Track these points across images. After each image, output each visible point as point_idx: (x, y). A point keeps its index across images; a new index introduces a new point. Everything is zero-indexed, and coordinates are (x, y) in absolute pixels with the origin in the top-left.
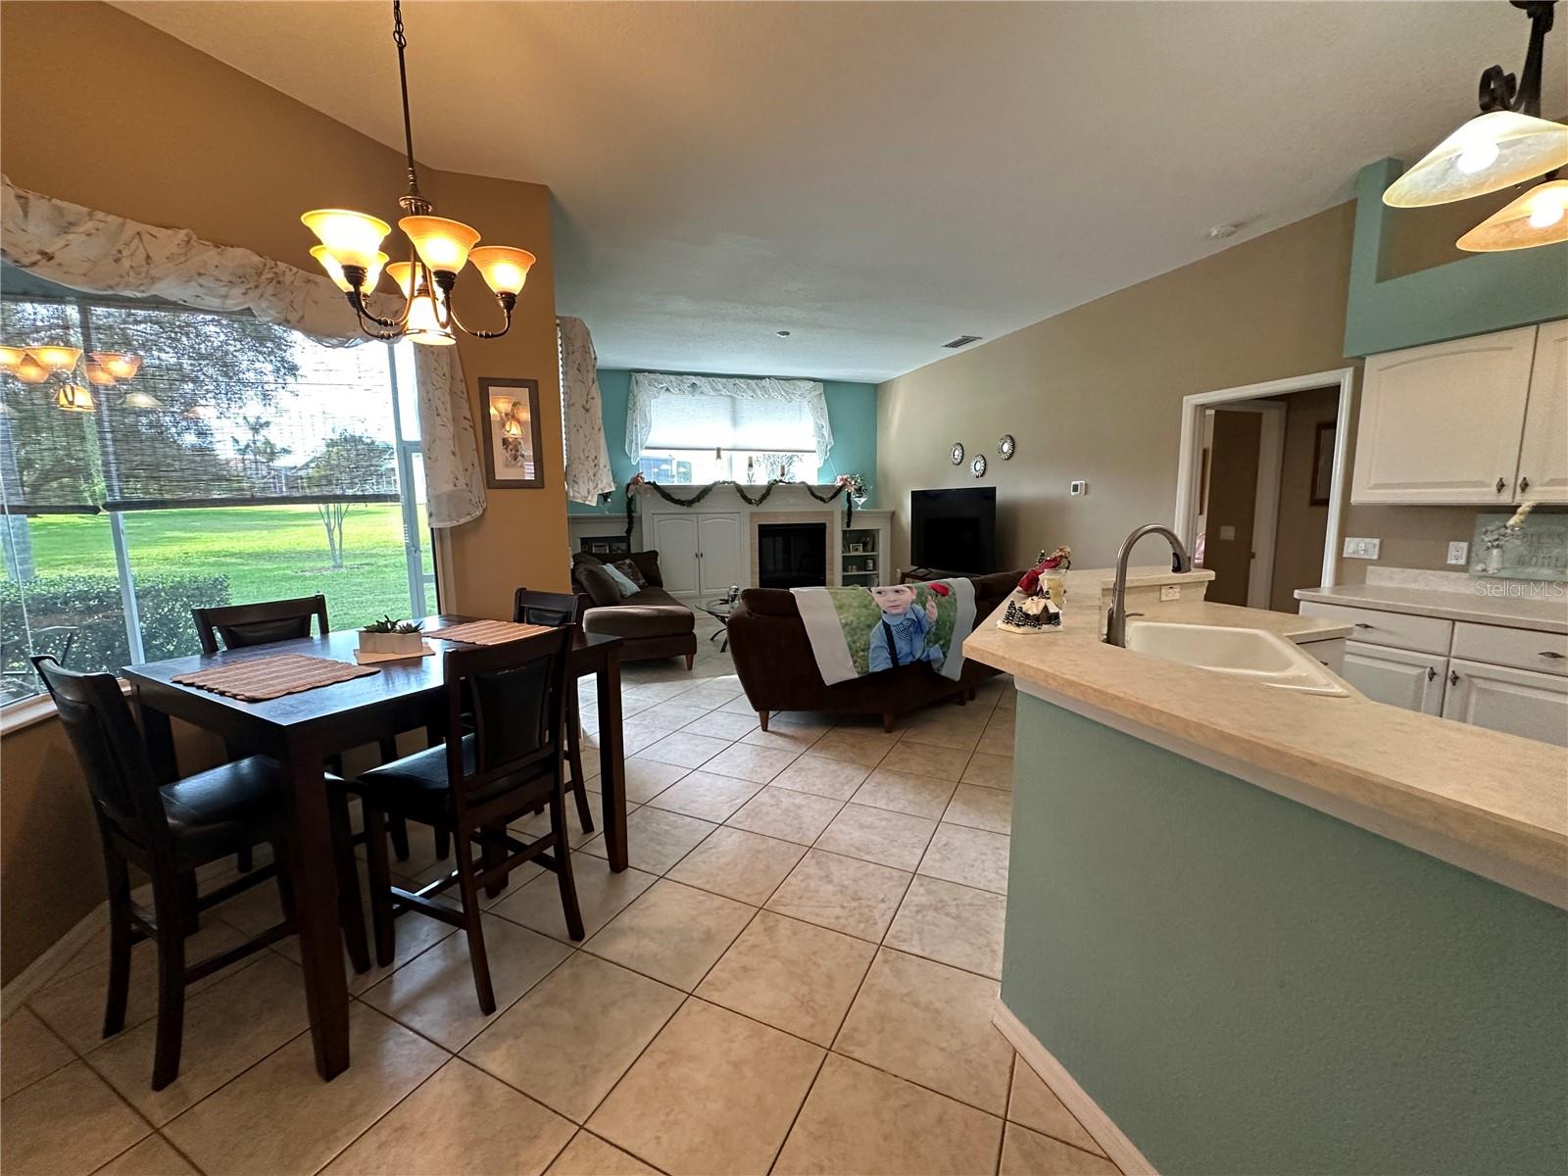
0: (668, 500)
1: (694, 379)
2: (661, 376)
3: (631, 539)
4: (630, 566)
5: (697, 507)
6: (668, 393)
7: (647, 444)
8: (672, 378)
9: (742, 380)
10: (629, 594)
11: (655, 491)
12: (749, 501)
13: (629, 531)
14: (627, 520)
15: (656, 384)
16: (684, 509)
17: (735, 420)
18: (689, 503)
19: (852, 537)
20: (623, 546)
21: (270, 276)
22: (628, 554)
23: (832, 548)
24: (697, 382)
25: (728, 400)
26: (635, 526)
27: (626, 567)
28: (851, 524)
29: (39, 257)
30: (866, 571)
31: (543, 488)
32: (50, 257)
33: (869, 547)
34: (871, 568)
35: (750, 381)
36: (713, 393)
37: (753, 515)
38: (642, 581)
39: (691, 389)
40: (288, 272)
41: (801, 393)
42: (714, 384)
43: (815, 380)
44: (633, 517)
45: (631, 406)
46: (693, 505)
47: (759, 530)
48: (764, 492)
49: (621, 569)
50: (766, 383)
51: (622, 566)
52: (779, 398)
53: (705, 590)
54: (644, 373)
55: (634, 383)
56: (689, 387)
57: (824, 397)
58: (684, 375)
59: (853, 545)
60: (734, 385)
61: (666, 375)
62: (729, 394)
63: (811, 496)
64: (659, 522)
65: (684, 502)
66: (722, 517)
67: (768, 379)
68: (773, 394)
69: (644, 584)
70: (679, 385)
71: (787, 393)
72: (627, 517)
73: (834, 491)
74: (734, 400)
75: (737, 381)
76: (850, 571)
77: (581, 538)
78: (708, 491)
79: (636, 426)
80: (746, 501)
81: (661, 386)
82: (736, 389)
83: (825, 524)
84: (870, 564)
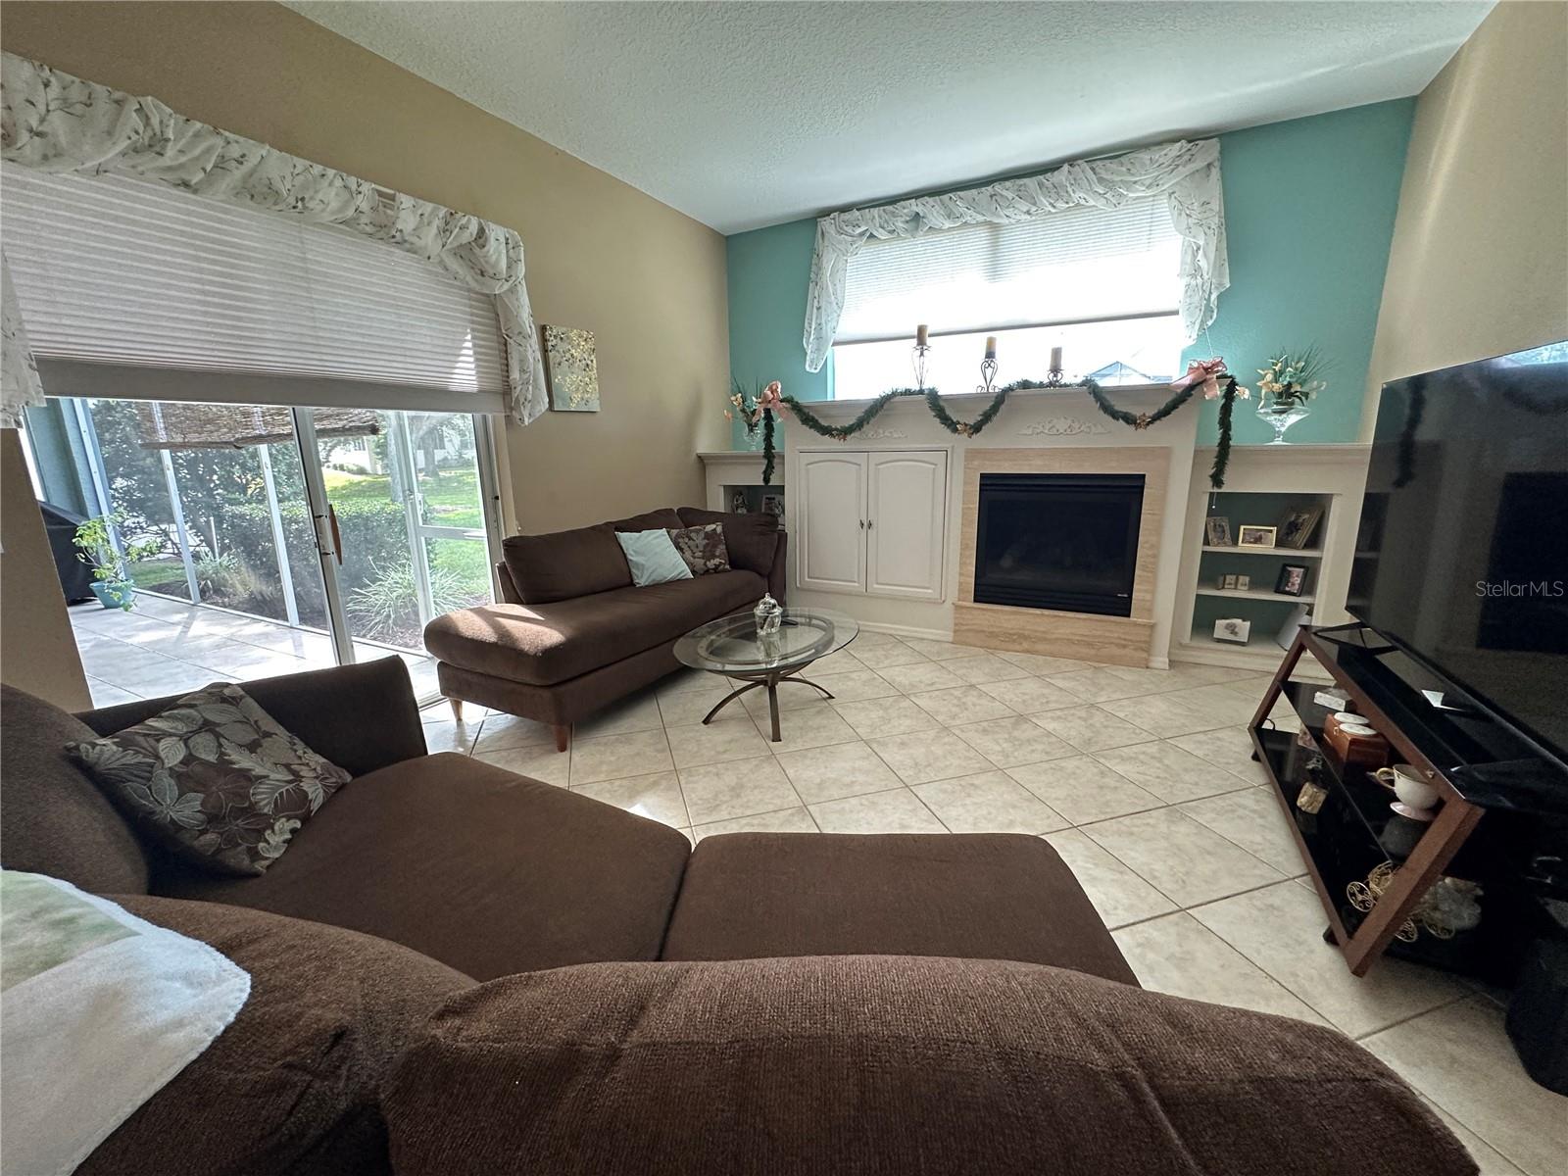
1: (914, 206)
4: (709, 535)
5: (865, 441)
6: (874, 247)
7: (841, 335)
8: (875, 211)
9: (1008, 184)
12: (951, 425)
13: (766, 479)
14: (765, 461)
15: (849, 229)
16: (839, 442)
17: (995, 268)
18: (845, 432)
19: (1234, 509)
23: (1158, 531)
24: (920, 209)
25: (982, 236)
26: (777, 469)
28: (1225, 478)
30: (1278, 591)
33: (1302, 536)
35: (1026, 181)
36: (947, 225)
37: (971, 455)
38: (718, 561)
39: (913, 224)
41: (1148, 179)
42: (951, 205)
43: (1193, 137)
44: (774, 457)
45: (812, 276)
46: (849, 437)
47: (981, 485)
48: (987, 406)
49: (686, 540)
50: (1061, 176)
51: (693, 535)
52: (1092, 202)
53: (876, 586)
54: (832, 216)
55: (820, 233)
56: (907, 222)
57: (1215, 173)
58: (899, 201)
59: (1242, 527)
60: (991, 196)
61: (867, 210)
62: (981, 218)
63: (1102, 412)
64: (808, 464)
65: (836, 429)
66: (910, 458)
67: (1066, 167)
68: (1075, 196)
69: (717, 566)
70: (886, 221)
71: (1110, 185)
72: (765, 457)
73: (1169, 398)
74: (994, 228)
75: (998, 187)
76: (1236, 588)
77: (724, 486)
78: (878, 409)
79: (819, 308)
80: (949, 426)
81: (859, 231)
82: (995, 205)
83: (1141, 477)
84: (1297, 576)
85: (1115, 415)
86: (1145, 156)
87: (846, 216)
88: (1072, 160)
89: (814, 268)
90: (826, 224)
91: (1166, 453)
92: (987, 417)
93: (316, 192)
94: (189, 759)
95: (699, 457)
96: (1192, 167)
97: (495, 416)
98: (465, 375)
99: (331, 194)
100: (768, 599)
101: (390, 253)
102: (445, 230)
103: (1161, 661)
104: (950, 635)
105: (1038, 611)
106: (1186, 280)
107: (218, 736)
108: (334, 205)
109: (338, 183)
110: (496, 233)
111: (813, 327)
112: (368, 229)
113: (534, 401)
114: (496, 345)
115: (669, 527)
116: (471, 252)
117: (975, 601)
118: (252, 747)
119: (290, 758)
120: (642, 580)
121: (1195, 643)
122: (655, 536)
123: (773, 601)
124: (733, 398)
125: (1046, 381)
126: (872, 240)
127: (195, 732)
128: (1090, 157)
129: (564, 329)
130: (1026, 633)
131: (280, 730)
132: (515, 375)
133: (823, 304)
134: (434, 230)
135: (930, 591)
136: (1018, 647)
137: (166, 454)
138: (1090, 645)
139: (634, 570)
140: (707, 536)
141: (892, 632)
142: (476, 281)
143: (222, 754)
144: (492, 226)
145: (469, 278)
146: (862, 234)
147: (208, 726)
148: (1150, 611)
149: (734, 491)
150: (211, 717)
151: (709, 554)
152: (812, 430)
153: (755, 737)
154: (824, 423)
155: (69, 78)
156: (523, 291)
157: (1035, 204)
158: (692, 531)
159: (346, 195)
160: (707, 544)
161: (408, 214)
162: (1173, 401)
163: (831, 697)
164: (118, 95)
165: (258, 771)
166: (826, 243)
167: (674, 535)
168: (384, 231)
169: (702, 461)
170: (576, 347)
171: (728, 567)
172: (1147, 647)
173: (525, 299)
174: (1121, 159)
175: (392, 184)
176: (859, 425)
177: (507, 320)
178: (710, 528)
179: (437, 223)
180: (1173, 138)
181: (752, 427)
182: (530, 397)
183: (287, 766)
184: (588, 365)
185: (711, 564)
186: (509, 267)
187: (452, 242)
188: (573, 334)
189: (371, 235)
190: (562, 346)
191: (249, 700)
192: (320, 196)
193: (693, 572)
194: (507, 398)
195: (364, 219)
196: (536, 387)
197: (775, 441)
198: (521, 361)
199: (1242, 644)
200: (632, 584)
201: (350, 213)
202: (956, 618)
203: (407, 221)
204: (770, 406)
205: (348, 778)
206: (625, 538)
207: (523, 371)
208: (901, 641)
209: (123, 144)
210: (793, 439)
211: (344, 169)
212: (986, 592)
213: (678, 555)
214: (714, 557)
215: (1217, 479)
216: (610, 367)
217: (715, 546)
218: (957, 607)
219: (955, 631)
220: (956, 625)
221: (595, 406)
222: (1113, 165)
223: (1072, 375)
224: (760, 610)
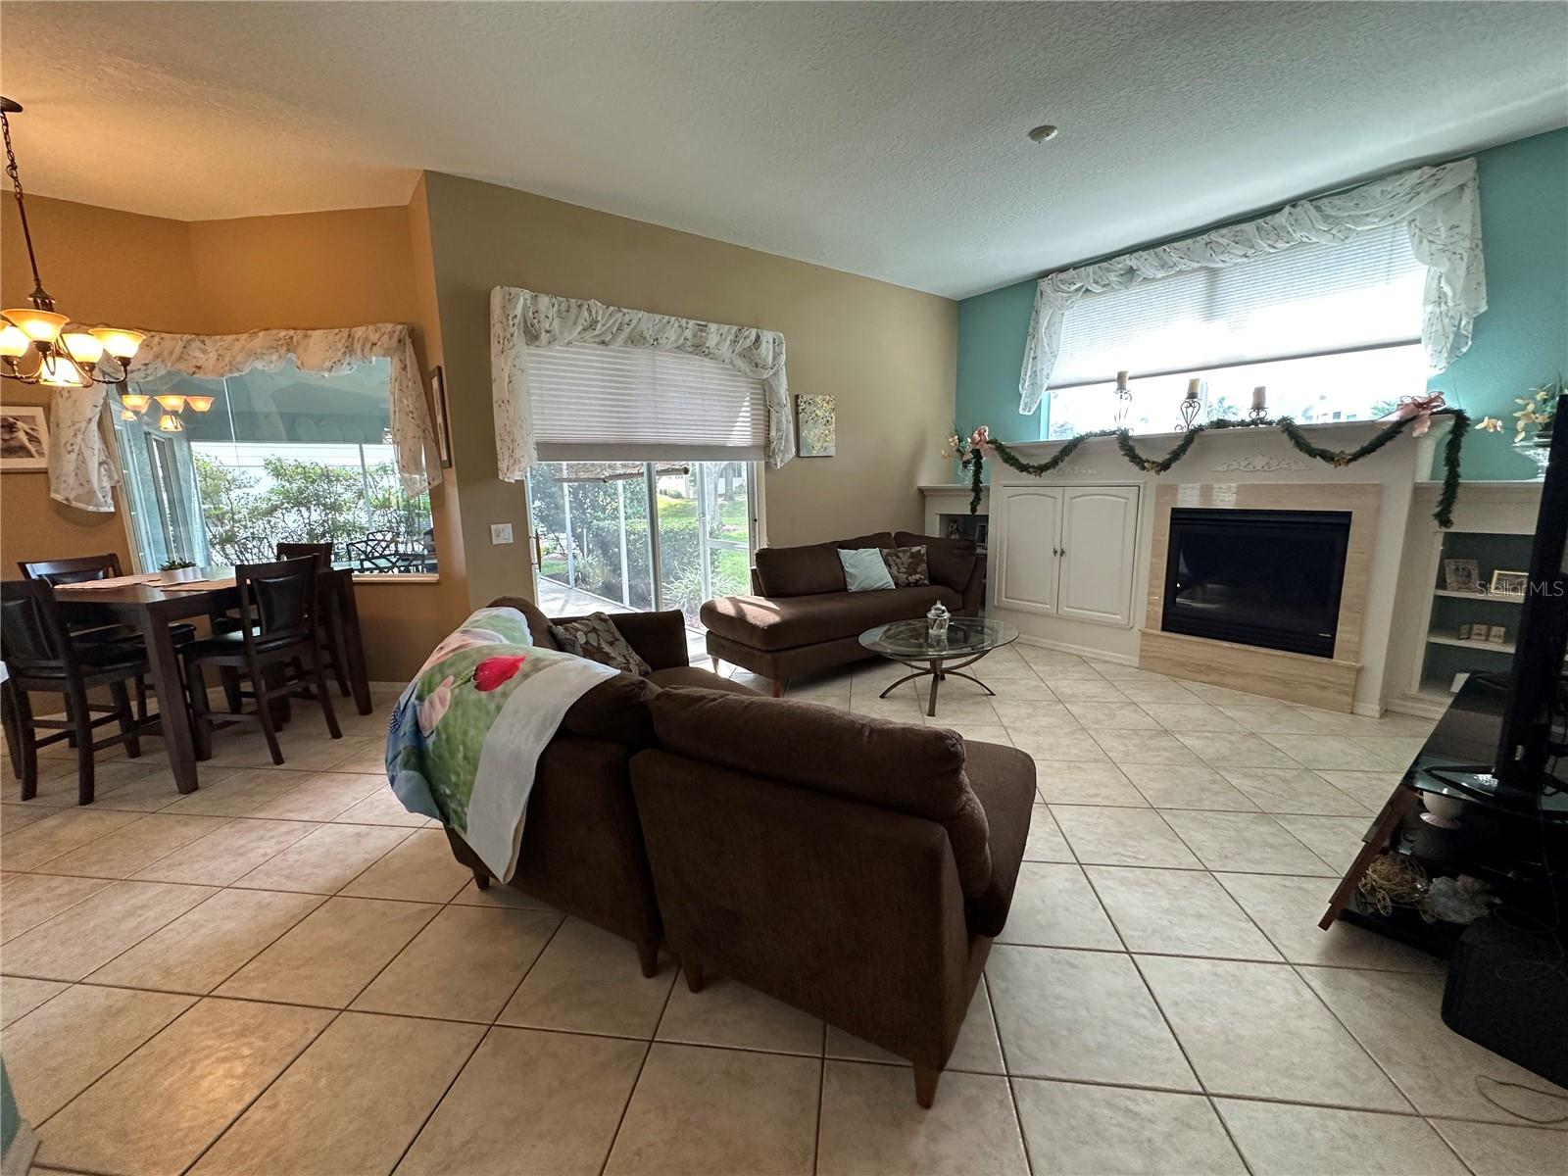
1: (1128, 261)
6: (1089, 300)
8: (1090, 269)
9: (1224, 231)
10: (855, 589)
12: (1144, 465)
13: (973, 509)
15: (1065, 287)
17: (1211, 308)
18: (1041, 469)
23: (1368, 568)
24: (1133, 263)
25: (1197, 284)
26: (983, 501)
31: (451, 466)
35: (1243, 226)
36: (1160, 274)
37: (1161, 491)
38: (917, 576)
39: (1128, 276)
41: (1383, 210)
43: (1439, 162)
44: (981, 490)
45: (1031, 330)
47: (1172, 519)
48: (1175, 446)
49: (894, 558)
50: (1279, 219)
51: (901, 555)
52: (1315, 240)
53: (1066, 609)
54: (1050, 277)
55: (1039, 294)
56: (1122, 275)
57: (1469, 195)
58: (1114, 257)
59: (1496, 572)
60: (1207, 244)
61: (1082, 269)
62: (1196, 265)
63: (1297, 450)
64: (1010, 497)
65: (1033, 467)
66: (1105, 492)
67: (1287, 209)
68: (1297, 236)
69: (917, 581)
70: (1101, 277)
71: (1336, 221)
72: (972, 490)
74: (1213, 273)
75: (1213, 236)
76: (1487, 640)
77: (941, 515)
78: (1071, 450)
79: (1034, 358)
80: (1138, 464)
81: (1074, 287)
82: (1209, 252)
83: (1349, 514)
85: (1313, 453)
86: (1376, 190)
87: (1062, 276)
88: (1294, 202)
89: (1032, 323)
90: (1044, 285)
91: (1379, 490)
92: (1176, 455)
93: (664, 333)
94: (587, 643)
95: (920, 490)
96: (1435, 192)
97: (759, 464)
98: (741, 434)
99: (674, 330)
100: (939, 605)
101: (702, 361)
102: (735, 342)
103: (1371, 708)
104: (1135, 661)
105: (1226, 644)
106: (1430, 308)
107: (598, 635)
108: (673, 339)
109: (676, 325)
110: (768, 337)
111: (1028, 375)
112: (690, 349)
113: (786, 451)
114: (762, 412)
115: (881, 547)
116: (751, 355)
117: (1163, 630)
118: (611, 644)
119: (626, 653)
120: (853, 587)
121: (1422, 696)
122: (866, 554)
123: (944, 608)
124: (951, 440)
125: (1248, 419)
126: (1089, 294)
127: (590, 632)
128: (1313, 197)
129: (812, 397)
130: (1214, 665)
131: (622, 639)
132: (773, 433)
133: (1039, 354)
134: (729, 342)
135: (1119, 617)
136: (1206, 679)
137: (565, 485)
138: (1286, 683)
139: (848, 579)
140: (913, 556)
141: (1082, 653)
142: (752, 371)
143: (599, 644)
144: (765, 332)
145: (748, 370)
146: (1079, 289)
147: (594, 630)
148: (1357, 654)
149: (950, 520)
150: (597, 627)
151: (911, 570)
152: (1012, 468)
153: (915, 711)
154: (1024, 461)
155: (562, 299)
156: (784, 373)
157: (1252, 247)
158: (900, 551)
159: (680, 330)
160: (911, 563)
161: (714, 334)
162: (1378, 438)
163: (992, 694)
164: (580, 302)
165: (613, 655)
166: (1043, 301)
167: (884, 554)
168: (699, 348)
169: (922, 493)
170: (821, 408)
171: (926, 582)
172: (1355, 693)
173: (784, 380)
174: (1352, 193)
175: (704, 318)
176: (1054, 463)
177: (770, 397)
178: (915, 549)
179: (731, 337)
180: (1410, 167)
181: (966, 464)
182: (782, 448)
183: (624, 656)
184: (828, 421)
185: (912, 579)
186: (774, 358)
187: (738, 348)
188: (819, 399)
189: (691, 353)
190: (809, 409)
191: (611, 621)
192: (666, 335)
193: (896, 584)
194: (767, 449)
195: (689, 343)
196: (787, 441)
197: (982, 477)
198: (777, 423)
200: (845, 589)
201: (681, 341)
202: (1142, 645)
203: (712, 340)
204: (977, 447)
205: (650, 670)
206: (843, 553)
207: (778, 430)
208: (1083, 660)
209: (580, 328)
210: (996, 473)
211: (678, 315)
212: (1175, 620)
213: (885, 569)
214: (916, 573)
215: (1444, 519)
216: (846, 418)
217: (917, 565)
218: (1144, 634)
219: (1141, 656)
220: (1141, 650)
221: (832, 451)
222: (1336, 201)
223: (1273, 413)
224: (931, 615)
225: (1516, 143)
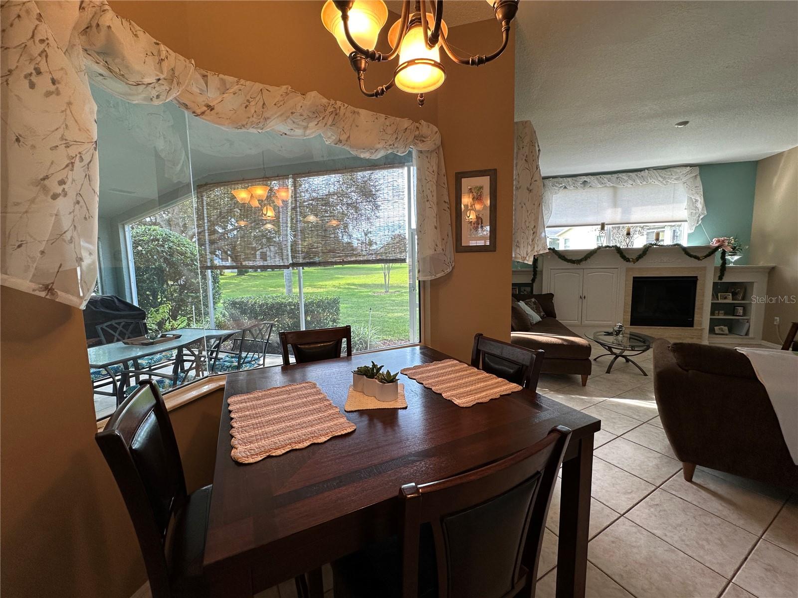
0: (562, 260)
1: (585, 179)
2: (562, 179)
3: (534, 284)
4: (535, 303)
5: (583, 265)
6: (564, 192)
7: (549, 224)
8: (569, 179)
9: (624, 174)
10: (535, 323)
11: (554, 254)
12: (627, 260)
13: (533, 280)
14: (533, 273)
15: (557, 185)
16: (575, 266)
18: (578, 262)
19: (720, 288)
20: (528, 289)
21: (332, 109)
22: (531, 295)
23: (703, 295)
24: (588, 180)
25: (610, 191)
26: (538, 276)
27: (532, 304)
28: (724, 278)
29: (205, 108)
30: (734, 316)
31: (495, 251)
32: (211, 108)
33: (740, 297)
34: (741, 314)
35: (631, 174)
36: (599, 186)
37: (628, 270)
38: (542, 313)
39: (584, 185)
40: (342, 108)
41: (676, 177)
42: (601, 179)
43: (691, 166)
44: (536, 271)
46: (581, 263)
47: (633, 281)
48: (641, 252)
50: (645, 173)
51: (530, 303)
52: (657, 183)
53: (587, 322)
54: (550, 179)
56: (581, 184)
57: (699, 178)
58: (579, 176)
60: (617, 178)
61: (565, 179)
62: (612, 185)
63: (685, 255)
64: (554, 274)
65: (574, 261)
66: (604, 271)
67: (646, 171)
68: (650, 181)
70: (573, 183)
71: (664, 178)
72: (533, 271)
73: (710, 250)
74: (616, 188)
75: (620, 175)
76: (718, 315)
80: (625, 259)
81: (561, 185)
82: (618, 181)
83: (696, 277)
84: (740, 310)
85: (691, 256)
86: (677, 170)
87: (556, 180)
88: (648, 169)
90: (548, 183)
91: (705, 268)
92: (640, 257)
96: (691, 175)
105: (659, 327)
117: (631, 325)
125: (656, 244)
126: (565, 189)
128: (656, 168)
135: (611, 322)
146: (562, 187)
148: (701, 324)
154: (569, 258)
157: (634, 181)
158: (528, 302)
162: (711, 252)
167: (525, 303)
174: (666, 170)
176: (584, 259)
180: (686, 166)
193: (541, 318)
199: (727, 335)
206: (518, 303)
210: (548, 264)
212: (636, 321)
213: (533, 311)
214: (540, 312)
215: (721, 278)
217: (539, 307)
222: (663, 171)
223: (666, 242)
225: (711, 164)
